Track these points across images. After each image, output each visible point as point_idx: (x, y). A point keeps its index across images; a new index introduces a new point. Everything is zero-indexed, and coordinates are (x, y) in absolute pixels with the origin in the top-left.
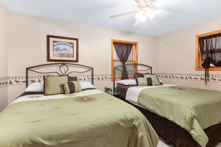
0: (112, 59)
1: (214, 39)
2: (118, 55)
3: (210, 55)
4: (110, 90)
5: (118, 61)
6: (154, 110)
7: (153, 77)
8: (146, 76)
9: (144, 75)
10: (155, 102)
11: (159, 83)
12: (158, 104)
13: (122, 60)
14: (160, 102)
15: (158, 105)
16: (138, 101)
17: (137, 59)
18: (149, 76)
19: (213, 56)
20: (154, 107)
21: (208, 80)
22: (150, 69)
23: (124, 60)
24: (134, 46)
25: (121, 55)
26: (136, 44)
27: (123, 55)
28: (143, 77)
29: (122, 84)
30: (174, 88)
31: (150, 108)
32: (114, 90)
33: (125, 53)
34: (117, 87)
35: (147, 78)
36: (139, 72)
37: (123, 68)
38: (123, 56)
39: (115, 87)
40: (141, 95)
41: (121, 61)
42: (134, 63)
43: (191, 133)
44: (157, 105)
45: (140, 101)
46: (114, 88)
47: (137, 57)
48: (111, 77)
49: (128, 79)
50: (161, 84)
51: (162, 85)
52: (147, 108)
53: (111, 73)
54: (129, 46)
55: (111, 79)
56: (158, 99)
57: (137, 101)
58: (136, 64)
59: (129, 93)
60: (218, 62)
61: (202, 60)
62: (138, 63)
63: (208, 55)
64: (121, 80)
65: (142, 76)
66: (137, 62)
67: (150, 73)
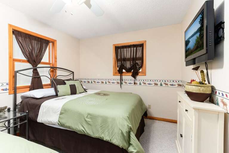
0: (10, 57)
1: (125, 49)
2: (24, 53)
3: (123, 62)
4: (7, 110)
5: (23, 61)
6: (84, 131)
7: (77, 84)
8: (68, 83)
9: (65, 81)
10: (84, 119)
11: (83, 90)
12: (89, 121)
13: (31, 60)
14: (91, 118)
15: (90, 123)
16: (59, 121)
17: (56, 61)
18: (72, 83)
19: (125, 64)
20: (85, 127)
21: (122, 84)
22: (72, 74)
23: (36, 60)
24: (51, 44)
25: (29, 53)
26: (53, 42)
27: (34, 54)
28: (65, 84)
29: (32, 96)
30: (99, 94)
31: (78, 129)
32: (15, 109)
33: (36, 50)
34: (21, 102)
35: (70, 85)
36: (59, 78)
37: (33, 73)
38: (34, 56)
39: (17, 104)
40: (64, 112)
41: (29, 61)
42: (52, 66)
43: (130, 151)
44: (88, 123)
45: (63, 121)
46: (15, 105)
47: (56, 58)
48: (8, 87)
49: (43, 88)
50: (85, 90)
51: (86, 92)
52: (73, 129)
53: (7, 81)
54: (44, 42)
55: (8, 91)
56: (89, 114)
57: (57, 121)
58: (55, 67)
59: (44, 110)
60: (128, 68)
61: (118, 66)
62: (57, 67)
63: (121, 62)
64: (30, 90)
65: (63, 83)
66: (56, 65)
67: (72, 78)
